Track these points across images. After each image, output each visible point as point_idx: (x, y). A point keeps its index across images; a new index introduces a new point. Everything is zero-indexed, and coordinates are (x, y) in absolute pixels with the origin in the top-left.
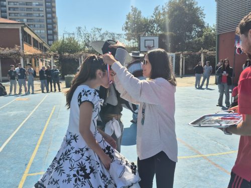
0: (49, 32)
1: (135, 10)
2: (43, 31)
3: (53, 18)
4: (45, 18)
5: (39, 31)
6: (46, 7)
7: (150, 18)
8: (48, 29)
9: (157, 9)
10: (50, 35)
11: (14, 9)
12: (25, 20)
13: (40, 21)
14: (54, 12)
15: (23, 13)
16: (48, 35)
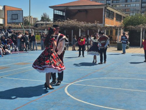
0: (143, 5)
2: (138, 5)
5: (134, 5)
8: (142, 3)
10: (144, 7)
16: (142, 7)
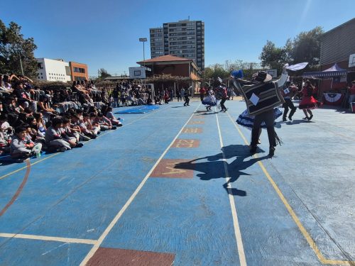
1: (269, 43)
3: (202, 48)
4: (195, 49)
6: (197, 40)
7: (282, 48)
9: (288, 41)
11: (174, 43)
12: (181, 52)
13: (192, 51)
14: (203, 44)
15: (180, 46)
